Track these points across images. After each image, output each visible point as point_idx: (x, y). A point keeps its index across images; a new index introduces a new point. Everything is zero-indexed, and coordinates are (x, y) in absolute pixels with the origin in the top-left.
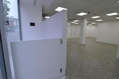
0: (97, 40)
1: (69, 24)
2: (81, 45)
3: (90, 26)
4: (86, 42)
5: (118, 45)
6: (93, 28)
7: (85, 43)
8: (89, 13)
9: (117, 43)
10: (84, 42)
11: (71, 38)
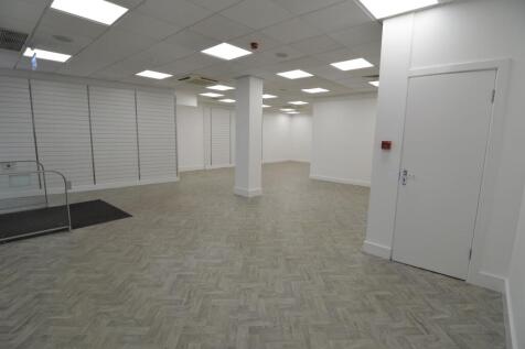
0: (313, 175)
1: (193, 103)
2: (241, 198)
3: (292, 116)
4: (263, 187)
5: (368, 189)
6: (302, 123)
7: (260, 189)
8: (254, 46)
9: (366, 182)
10: (254, 188)
11: (208, 167)
